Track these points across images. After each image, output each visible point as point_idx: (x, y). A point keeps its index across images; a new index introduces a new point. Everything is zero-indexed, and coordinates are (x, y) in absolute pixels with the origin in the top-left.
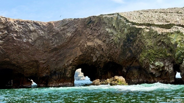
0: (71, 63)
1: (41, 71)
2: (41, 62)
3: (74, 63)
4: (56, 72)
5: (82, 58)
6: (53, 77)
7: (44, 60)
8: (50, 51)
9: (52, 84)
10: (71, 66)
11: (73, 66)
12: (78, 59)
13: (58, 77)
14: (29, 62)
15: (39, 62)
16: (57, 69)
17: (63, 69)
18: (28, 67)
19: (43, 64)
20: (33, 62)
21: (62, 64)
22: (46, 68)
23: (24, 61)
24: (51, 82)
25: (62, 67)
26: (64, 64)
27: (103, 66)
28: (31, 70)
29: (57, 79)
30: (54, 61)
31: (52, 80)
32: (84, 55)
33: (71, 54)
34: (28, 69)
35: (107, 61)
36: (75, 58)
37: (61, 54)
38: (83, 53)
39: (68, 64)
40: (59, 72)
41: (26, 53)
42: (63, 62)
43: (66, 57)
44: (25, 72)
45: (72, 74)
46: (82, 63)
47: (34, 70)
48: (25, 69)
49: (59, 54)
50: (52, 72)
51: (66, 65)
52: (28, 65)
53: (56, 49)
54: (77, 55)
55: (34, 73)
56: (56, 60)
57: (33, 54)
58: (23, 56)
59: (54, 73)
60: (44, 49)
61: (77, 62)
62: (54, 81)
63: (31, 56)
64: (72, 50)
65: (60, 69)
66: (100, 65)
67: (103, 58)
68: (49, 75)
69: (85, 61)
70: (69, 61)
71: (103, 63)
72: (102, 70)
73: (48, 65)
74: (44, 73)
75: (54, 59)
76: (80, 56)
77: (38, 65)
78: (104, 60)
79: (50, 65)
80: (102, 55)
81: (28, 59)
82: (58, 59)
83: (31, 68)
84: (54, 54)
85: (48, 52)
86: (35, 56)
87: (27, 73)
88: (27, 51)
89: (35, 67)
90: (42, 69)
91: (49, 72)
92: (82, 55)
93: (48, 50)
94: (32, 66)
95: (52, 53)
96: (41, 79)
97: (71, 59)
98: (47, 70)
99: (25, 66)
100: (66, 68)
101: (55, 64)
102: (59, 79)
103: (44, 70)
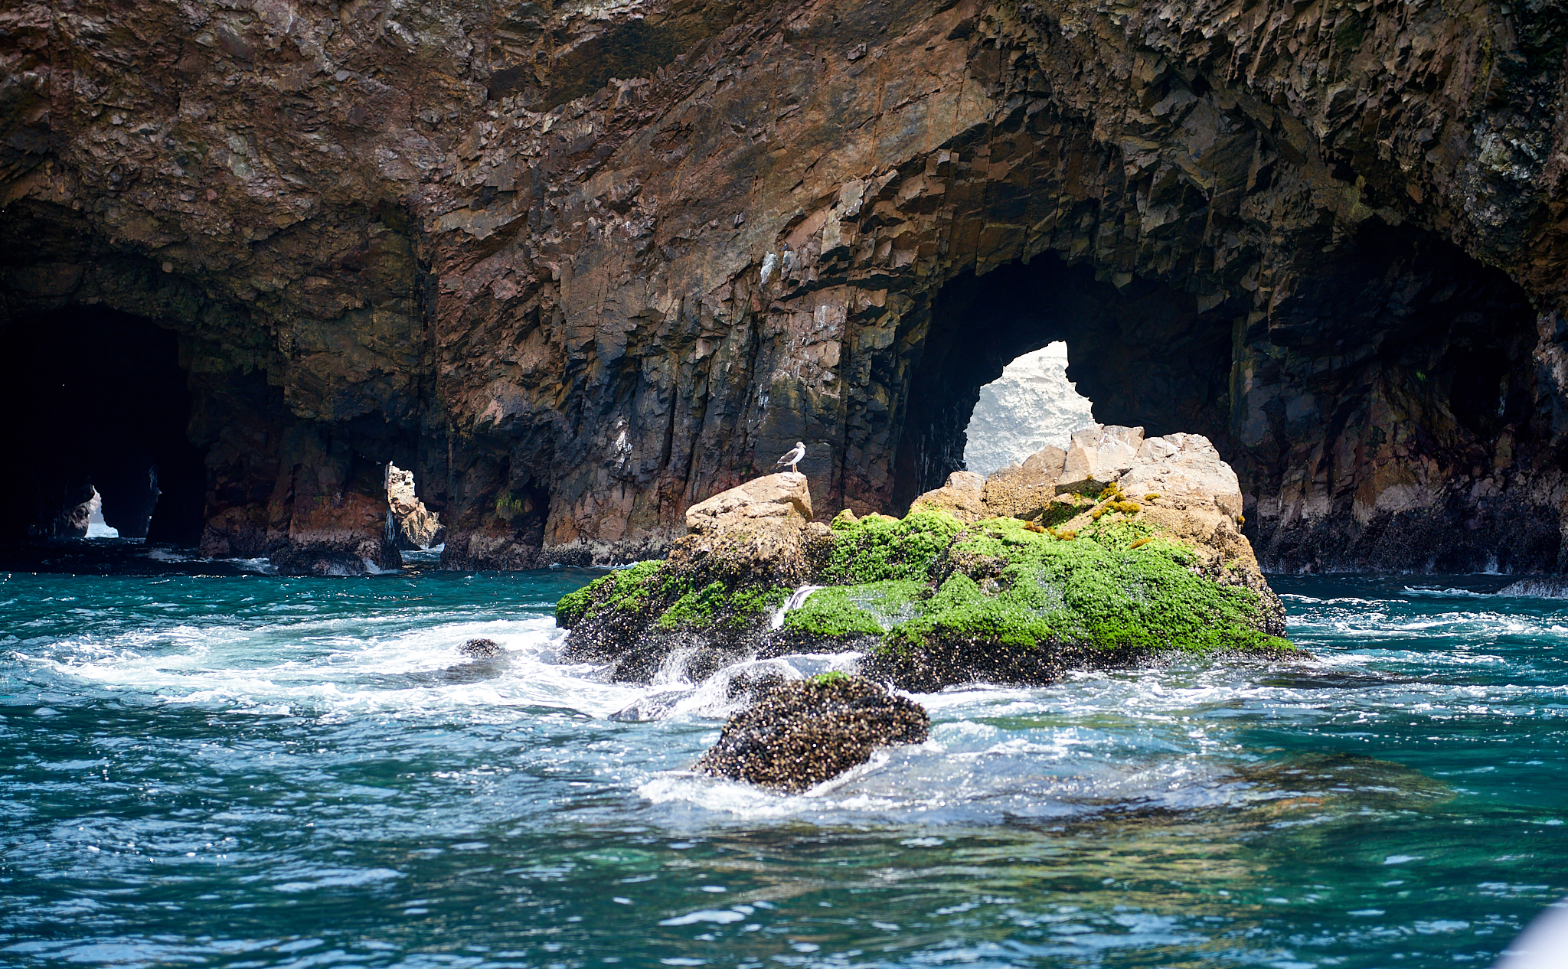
0: (840, 252)
1: (456, 354)
2: (450, 222)
3: (887, 250)
5: (998, 171)
6: (601, 441)
7: (485, 197)
8: (558, 69)
9: (580, 531)
10: (842, 294)
11: (871, 285)
12: (939, 189)
13: (669, 434)
14: (315, 227)
15: (431, 226)
16: (651, 329)
17: (733, 336)
18: (307, 292)
19: (481, 258)
20: (356, 229)
21: (718, 258)
22: (520, 312)
23: (243, 215)
24: (578, 504)
25: (719, 299)
26: (744, 265)
27: (1291, 289)
28: (355, 333)
29: (652, 464)
30: (618, 220)
31: (588, 472)
32: (1022, 130)
33: (838, 116)
34: (314, 326)
35: (1339, 213)
36: (891, 168)
37: (709, 110)
38: (1010, 97)
39: (799, 254)
40: (685, 367)
41: (265, 94)
42: (737, 226)
43: (774, 154)
44: (288, 355)
45: (858, 407)
46: (1010, 256)
47: (383, 338)
48: (277, 323)
49: (684, 114)
50: (593, 361)
51: (772, 279)
52: (310, 269)
53: (638, 49)
54: (915, 138)
55: (392, 374)
56: (635, 204)
57: (352, 121)
58: (235, 142)
59: (613, 377)
60: (481, 47)
61: (927, 227)
62: (616, 494)
63: (334, 147)
64: (858, 59)
65: (693, 328)
66: (1249, 284)
67: (1277, 180)
68: (561, 408)
69: (1047, 223)
70: (817, 219)
71: (1284, 248)
72: (1282, 362)
73: (534, 272)
74: (499, 376)
75: (613, 192)
76: (969, 146)
77: (421, 263)
78: (1299, 210)
79: (569, 271)
80: (1259, 134)
81: (292, 179)
82: (669, 191)
83: (344, 303)
84: (617, 111)
85: (536, 91)
86: (377, 138)
87: (313, 375)
88: (279, 77)
89: (389, 298)
90: (473, 328)
91: (553, 369)
92: (997, 135)
93: (539, 56)
94: (350, 278)
95: (594, 109)
96: (474, 464)
97: (845, 186)
98: (536, 334)
99: (275, 281)
100: (770, 321)
101: (630, 253)
102: (670, 467)
103: (489, 331)
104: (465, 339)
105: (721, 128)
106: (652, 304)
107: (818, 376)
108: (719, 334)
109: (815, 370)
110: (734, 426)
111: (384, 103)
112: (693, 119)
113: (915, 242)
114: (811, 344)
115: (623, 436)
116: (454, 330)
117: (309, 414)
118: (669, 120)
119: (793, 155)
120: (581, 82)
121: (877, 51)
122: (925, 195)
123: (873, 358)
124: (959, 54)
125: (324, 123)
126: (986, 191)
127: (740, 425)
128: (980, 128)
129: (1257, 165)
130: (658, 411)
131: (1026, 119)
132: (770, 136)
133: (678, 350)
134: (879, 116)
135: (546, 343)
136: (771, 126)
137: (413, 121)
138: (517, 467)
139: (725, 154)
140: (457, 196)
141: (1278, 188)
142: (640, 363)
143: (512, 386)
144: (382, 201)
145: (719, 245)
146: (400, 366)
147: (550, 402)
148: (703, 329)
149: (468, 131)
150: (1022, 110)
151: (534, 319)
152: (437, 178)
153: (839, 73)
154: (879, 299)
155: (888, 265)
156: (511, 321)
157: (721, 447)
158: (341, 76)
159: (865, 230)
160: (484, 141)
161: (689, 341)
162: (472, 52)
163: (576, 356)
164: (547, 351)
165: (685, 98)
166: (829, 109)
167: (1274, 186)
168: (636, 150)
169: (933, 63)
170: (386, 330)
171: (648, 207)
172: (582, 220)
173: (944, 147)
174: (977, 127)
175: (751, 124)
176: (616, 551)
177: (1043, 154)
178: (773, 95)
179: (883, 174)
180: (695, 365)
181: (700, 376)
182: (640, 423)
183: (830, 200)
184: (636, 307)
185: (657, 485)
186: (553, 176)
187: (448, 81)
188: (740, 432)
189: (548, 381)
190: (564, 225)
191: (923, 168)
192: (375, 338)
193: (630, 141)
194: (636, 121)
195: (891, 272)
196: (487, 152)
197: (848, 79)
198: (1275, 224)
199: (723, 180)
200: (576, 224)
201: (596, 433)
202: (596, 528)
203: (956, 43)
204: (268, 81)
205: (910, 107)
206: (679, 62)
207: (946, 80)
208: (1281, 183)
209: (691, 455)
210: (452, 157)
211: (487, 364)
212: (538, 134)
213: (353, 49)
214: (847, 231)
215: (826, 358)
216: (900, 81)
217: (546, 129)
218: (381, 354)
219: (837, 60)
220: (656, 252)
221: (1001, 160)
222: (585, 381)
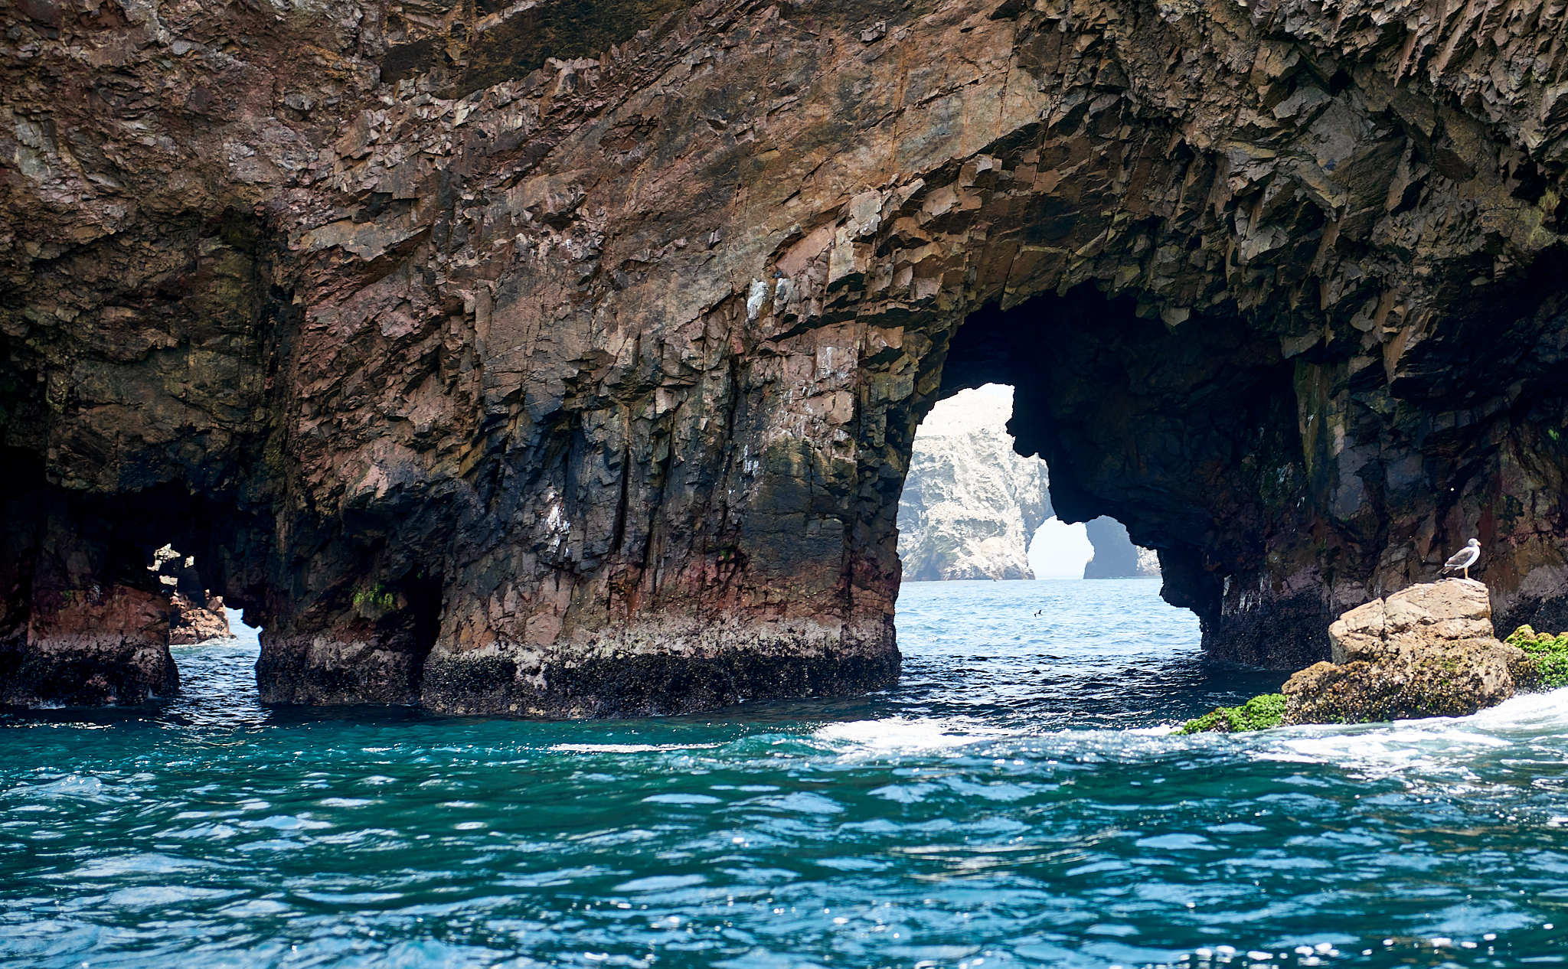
0: (854, 281)
1: (321, 406)
2: (326, 237)
3: (907, 277)
4: (576, 416)
5: (1046, 183)
6: (527, 518)
7: (374, 206)
8: (479, 45)
9: (498, 635)
10: (851, 332)
11: (884, 322)
12: (974, 203)
13: (622, 509)
14: (126, 243)
15: (298, 242)
16: (596, 376)
17: (707, 384)
18: (103, 327)
19: (364, 285)
20: (182, 245)
21: (685, 286)
22: (414, 353)
23: (28, 226)
24: (493, 599)
25: (687, 338)
26: (723, 295)
27: (1428, 330)
28: (161, 379)
29: (599, 547)
30: (556, 238)
31: (508, 558)
32: (1081, 132)
33: (848, 110)
34: (105, 370)
35: (1514, 240)
36: (917, 176)
37: (679, 101)
38: (1068, 94)
39: (797, 282)
40: (640, 423)
41: (72, 70)
42: (712, 246)
43: (763, 157)
44: (58, 408)
45: (868, 474)
46: (1044, 287)
47: (201, 386)
48: (52, 367)
49: (646, 105)
50: (515, 417)
51: (762, 315)
52: (110, 296)
53: (588, 22)
54: (948, 139)
55: (208, 431)
56: (577, 218)
57: (192, 107)
58: (25, 131)
59: (544, 436)
60: (374, 14)
61: (956, 249)
62: (548, 586)
63: (162, 139)
64: (875, 40)
65: (653, 374)
66: (1360, 322)
67: (1426, 198)
68: (466, 476)
69: (1095, 246)
70: (819, 240)
71: (1429, 281)
72: (1389, 418)
73: (438, 302)
74: (381, 435)
75: (550, 201)
76: (1014, 151)
77: (277, 291)
78: (1455, 235)
79: (487, 301)
80: (1411, 142)
81: (102, 181)
82: (622, 201)
83: (152, 340)
84: (556, 99)
85: (445, 72)
86: (226, 128)
87: (95, 434)
88: (93, 47)
89: (217, 335)
90: (348, 374)
91: (458, 426)
92: (1050, 138)
93: (455, 28)
94: (166, 309)
95: (524, 96)
96: (322, 549)
97: (856, 198)
98: (432, 382)
99: (59, 312)
100: (758, 366)
101: (571, 280)
102: (623, 551)
103: (370, 378)
104: (336, 389)
105: (693, 123)
106: (599, 344)
107: (825, 435)
108: (689, 379)
109: (823, 428)
110: (708, 498)
111: (237, 83)
112: (658, 112)
113: (940, 269)
114: (814, 395)
115: (555, 512)
116: (323, 375)
117: (79, 484)
118: (627, 111)
119: (788, 159)
120: (508, 62)
121: (898, 32)
122: (957, 210)
123: (889, 413)
124: (1004, 36)
125: (152, 109)
126: (1028, 206)
127: (716, 497)
128: (1031, 129)
129: (1404, 178)
130: (607, 480)
131: (1086, 119)
132: (760, 134)
133: (629, 402)
134: (900, 112)
135: (448, 393)
136: (760, 122)
137: (275, 108)
138: (399, 551)
139: (699, 156)
140: (334, 204)
141: (1427, 207)
142: (579, 419)
143: (398, 448)
144: (231, 209)
145: (687, 270)
146: (220, 421)
147: (452, 468)
148: (666, 375)
149: (351, 121)
150: (1084, 108)
151: (433, 363)
152: (307, 181)
153: (849, 57)
154: (894, 338)
155: (907, 297)
156: (401, 365)
157: (693, 525)
158: (179, 48)
159: (880, 254)
160: (374, 135)
161: (646, 390)
162: (361, 22)
163: (496, 410)
164: (450, 404)
165: (648, 84)
166: (836, 102)
167: (1422, 205)
168: (581, 149)
169: (970, 48)
170: (207, 377)
171: (596, 221)
172: (507, 236)
173: (985, 151)
174: (1027, 128)
175: (734, 119)
176: (548, 659)
177: (1102, 162)
178: (764, 84)
179: (906, 184)
180: (655, 421)
181: (659, 435)
182: (582, 494)
183: (838, 216)
184: (577, 347)
185: (606, 574)
186: (467, 181)
187: (327, 58)
188: (718, 506)
189: (449, 442)
190: (483, 243)
191: (956, 177)
192: (190, 386)
193: (573, 138)
194: (581, 112)
195: (911, 305)
196: (378, 149)
197: (861, 65)
198: (1423, 252)
199: (695, 188)
200: (498, 242)
201: (521, 508)
202: (521, 631)
203: (1000, 23)
204: (78, 52)
205: (940, 101)
206: (641, 39)
207: (986, 69)
208: (1435, 202)
209: (650, 536)
210: (328, 155)
211: (365, 420)
212: (448, 126)
213: (199, 14)
214: (861, 255)
215: (835, 413)
216: (928, 69)
217: (459, 120)
218: (196, 406)
219: (848, 41)
220: (604, 278)
221: (1050, 168)
222: (505, 442)
